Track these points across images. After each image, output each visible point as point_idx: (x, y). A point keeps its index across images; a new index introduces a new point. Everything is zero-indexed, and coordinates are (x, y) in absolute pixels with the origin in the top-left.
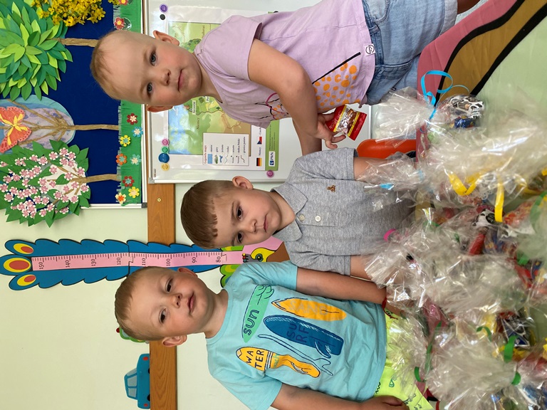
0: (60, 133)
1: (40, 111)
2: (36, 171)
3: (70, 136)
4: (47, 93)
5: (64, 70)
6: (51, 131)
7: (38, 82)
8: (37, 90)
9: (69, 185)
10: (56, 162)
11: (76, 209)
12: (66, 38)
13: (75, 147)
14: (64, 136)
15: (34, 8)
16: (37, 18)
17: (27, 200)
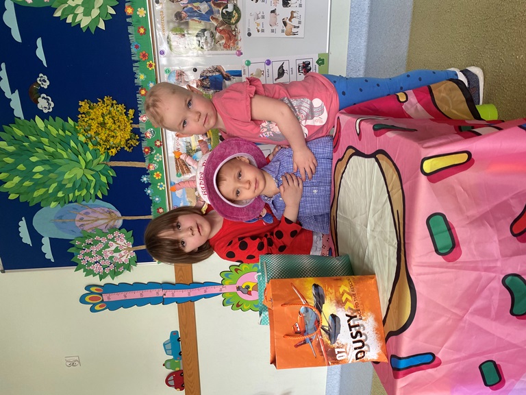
0: (113, 222)
1: (98, 210)
2: (100, 246)
3: (120, 223)
4: (100, 195)
5: (111, 182)
6: (107, 221)
7: (95, 191)
8: (93, 197)
9: (122, 253)
10: (113, 240)
11: (128, 268)
12: (110, 161)
13: (124, 230)
14: (115, 223)
15: (87, 144)
16: (89, 150)
17: (96, 263)
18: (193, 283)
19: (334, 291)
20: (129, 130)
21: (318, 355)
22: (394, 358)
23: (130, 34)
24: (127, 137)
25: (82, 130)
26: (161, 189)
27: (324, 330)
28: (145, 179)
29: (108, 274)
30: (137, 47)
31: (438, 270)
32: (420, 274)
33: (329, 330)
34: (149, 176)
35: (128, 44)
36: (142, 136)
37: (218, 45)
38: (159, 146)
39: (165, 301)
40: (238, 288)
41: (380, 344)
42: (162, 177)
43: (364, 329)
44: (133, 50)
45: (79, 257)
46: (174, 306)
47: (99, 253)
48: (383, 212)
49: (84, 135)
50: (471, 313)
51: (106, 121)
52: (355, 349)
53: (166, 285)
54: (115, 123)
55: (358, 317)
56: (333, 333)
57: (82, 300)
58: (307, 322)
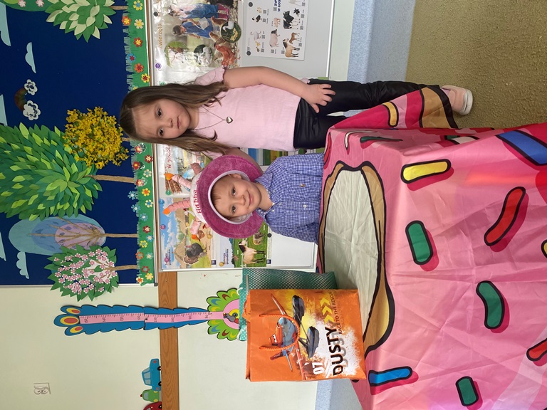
0: (95, 239)
1: (81, 225)
2: (80, 264)
3: (103, 240)
4: (84, 210)
5: (96, 197)
6: (89, 238)
7: (78, 205)
8: (76, 211)
9: (104, 272)
10: (94, 258)
11: (109, 289)
12: (97, 174)
13: (107, 248)
14: (98, 241)
15: (73, 155)
16: (75, 161)
17: (75, 281)
18: (177, 308)
19: (314, 303)
20: (119, 144)
21: (295, 369)
22: (372, 373)
23: (126, 45)
24: (117, 150)
25: (69, 141)
26: (148, 206)
27: (302, 342)
28: (132, 195)
29: (86, 295)
30: (132, 58)
31: (416, 279)
32: (398, 284)
33: (307, 343)
34: (137, 193)
35: (123, 55)
36: (132, 150)
37: (216, 62)
38: (149, 162)
39: (146, 326)
40: (225, 316)
41: (359, 360)
42: (151, 194)
43: (343, 344)
44: (128, 61)
45: (57, 275)
46: (156, 331)
47: (79, 272)
48: (366, 224)
49: (70, 146)
50: (447, 325)
51: (95, 133)
52: (333, 363)
53: (149, 309)
54: (104, 135)
55: (338, 331)
56: (311, 347)
57: (57, 322)
58: (285, 334)
